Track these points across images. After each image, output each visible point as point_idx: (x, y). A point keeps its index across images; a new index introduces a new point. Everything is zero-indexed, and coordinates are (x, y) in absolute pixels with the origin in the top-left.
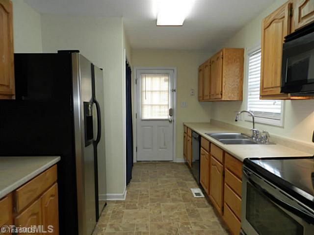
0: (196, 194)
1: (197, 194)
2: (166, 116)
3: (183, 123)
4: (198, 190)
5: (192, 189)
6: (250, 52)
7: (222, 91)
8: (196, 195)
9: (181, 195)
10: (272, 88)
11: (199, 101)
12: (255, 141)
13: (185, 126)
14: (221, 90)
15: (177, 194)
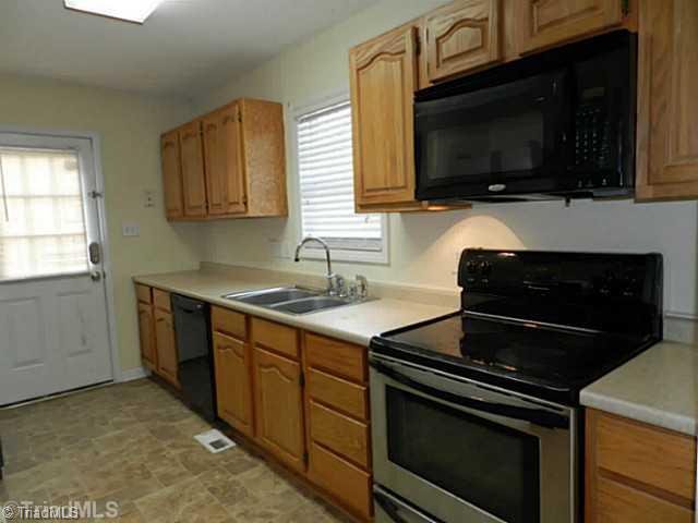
0: (212, 444)
1: (217, 444)
2: (80, 263)
3: (133, 278)
4: (215, 435)
5: (198, 437)
6: (297, 114)
7: (245, 197)
8: (217, 448)
9: (178, 460)
10: (387, 189)
11: (170, 219)
12: (336, 298)
13: (137, 284)
14: (242, 194)
15: (165, 462)
